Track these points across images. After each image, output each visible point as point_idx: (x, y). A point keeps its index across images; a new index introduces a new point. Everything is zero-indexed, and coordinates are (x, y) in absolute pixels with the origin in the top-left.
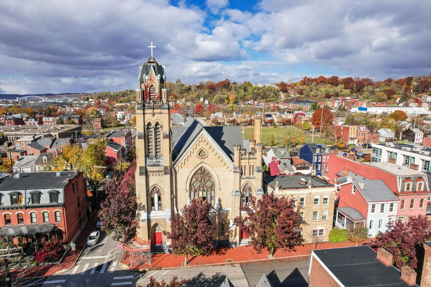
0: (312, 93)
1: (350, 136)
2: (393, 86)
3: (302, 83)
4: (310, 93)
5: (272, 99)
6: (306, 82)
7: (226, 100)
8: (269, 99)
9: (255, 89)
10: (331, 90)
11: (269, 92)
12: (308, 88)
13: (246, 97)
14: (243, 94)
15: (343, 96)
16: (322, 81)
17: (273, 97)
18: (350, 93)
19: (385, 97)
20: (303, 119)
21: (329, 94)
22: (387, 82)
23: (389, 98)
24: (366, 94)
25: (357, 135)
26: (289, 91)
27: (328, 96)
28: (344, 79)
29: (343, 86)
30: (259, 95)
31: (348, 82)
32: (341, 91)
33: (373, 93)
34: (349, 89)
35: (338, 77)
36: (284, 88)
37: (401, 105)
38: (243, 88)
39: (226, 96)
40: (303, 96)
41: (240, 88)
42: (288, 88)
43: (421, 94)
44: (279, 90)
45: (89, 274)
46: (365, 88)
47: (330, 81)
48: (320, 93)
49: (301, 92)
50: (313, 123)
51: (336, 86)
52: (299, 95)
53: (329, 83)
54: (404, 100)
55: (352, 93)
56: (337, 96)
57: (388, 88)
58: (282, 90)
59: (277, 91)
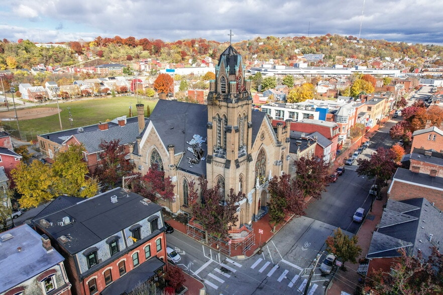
0: (113, 55)
2: (183, 48)
3: (96, 43)
4: (111, 55)
5: (68, 63)
6: (98, 42)
8: (64, 63)
9: (42, 50)
10: (131, 51)
12: (107, 49)
13: (32, 60)
14: (26, 56)
15: (144, 57)
16: (118, 41)
17: (68, 60)
18: (149, 54)
19: (180, 58)
20: (143, 86)
21: (130, 56)
22: (178, 44)
23: (183, 59)
24: (164, 55)
26: (85, 52)
27: (130, 58)
28: (141, 40)
29: (141, 47)
31: (145, 43)
33: (169, 54)
34: (148, 50)
35: (134, 38)
37: (194, 65)
40: (103, 58)
41: (19, 48)
42: (83, 49)
43: (204, 56)
44: (74, 52)
45: (229, 279)
46: (162, 50)
47: (127, 42)
48: (120, 55)
49: (101, 54)
50: (155, 89)
51: (134, 47)
52: (98, 58)
53: (126, 44)
54: (194, 61)
55: (151, 54)
56: (138, 57)
57: (180, 50)
58: (77, 52)
59: (72, 53)
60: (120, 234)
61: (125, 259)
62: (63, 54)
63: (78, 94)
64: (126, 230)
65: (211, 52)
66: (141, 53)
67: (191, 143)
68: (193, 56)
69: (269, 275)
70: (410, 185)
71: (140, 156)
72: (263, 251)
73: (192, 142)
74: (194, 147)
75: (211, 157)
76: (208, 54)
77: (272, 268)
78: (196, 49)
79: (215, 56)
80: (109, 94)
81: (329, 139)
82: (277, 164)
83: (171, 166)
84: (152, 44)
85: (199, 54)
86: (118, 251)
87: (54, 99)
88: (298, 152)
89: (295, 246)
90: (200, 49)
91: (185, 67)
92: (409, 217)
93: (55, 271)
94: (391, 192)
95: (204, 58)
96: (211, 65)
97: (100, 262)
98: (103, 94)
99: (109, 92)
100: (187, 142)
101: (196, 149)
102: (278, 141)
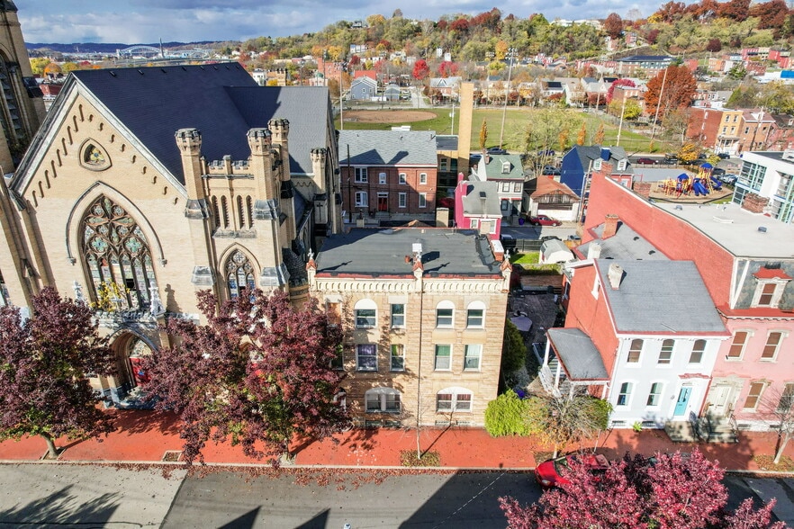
0: (678, 40)
1: (720, 134)
3: (660, 16)
4: (674, 39)
5: (586, 53)
7: (488, 54)
8: (578, 53)
9: (552, 29)
10: (726, 32)
11: (582, 35)
12: (672, 27)
13: (531, 47)
14: (525, 40)
15: (754, 45)
17: (588, 48)
18: (771, 37)
20: (626, 94)
21: (718, 40)
25: (740, 131)
27: (715, 46)
28: (766, 4)
29: (756, 20)
30: (559, 42)
31: (771, 12)
32: (750, 34)
34: (772, 27)
36: (616, 28)
38: (527, 27)
39: (488, 45)
40: (655, 46)
41: (520, 27)
42: (627, 28)
44: (605, 33)
49: (654, 38)
52: (646, 45)
53: (724, 15)
55: (777, 38)
56: (738, 44)
58: (610, 34)
59: (601, 36)
81: (721, 311)
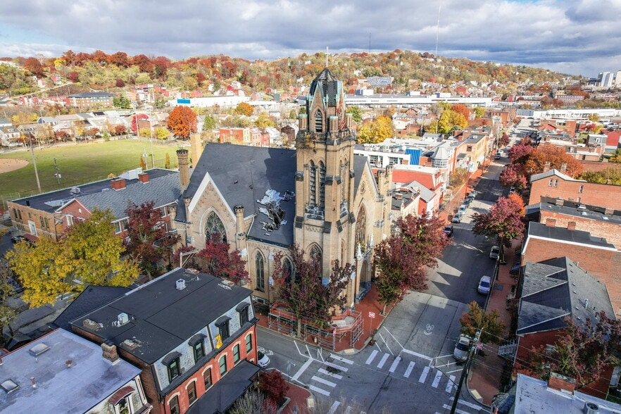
0: (93, 79)
2: (199, 69)
3: (65, 61)
4: (90, 79)
6: (69, 59)
8: (14, 90)
10: (121, 74)
12: (85, 70)
15: (142, 82)
16: (101, 58)
17: (21, 86)
18: (149, 78)
19: (195, 83)
21: (120, 80)
22: (191, 64)
23: (200, 85)
24: (172, 80)
26: (47, 74)
27: (120, 84)
28: (136, 58)
29: (137, 68)
31: (142, 62)
33: (179, 77)
34: (147, 72)
35: (125, 55)
37: (216, 93)
40: (78, 83)
42: (45, 69)
43: (230, 80)
44: (29, 73)
45: (341, 380)
46: (169, 72)
47: (115, 60)
48: (106, 78)
49: (74, 78)
50: (169, 128)
51: (126, 67)
52: (70, 83)
53: (114, 63)
54: (217, 87)
55: (152, 78)
56: (133, 82)
57: (195, 72)
58: (34, 73)
59: (27, 75)
60: (204, 331)
61: (211, 366)
62: (11, 76)
63: (51, 138)
64: (212, 325)
65: (240, 74)
66: (137, 76)
67: (263, 202)
68: (214, 80)
69: (392, 370)
70: (548, 242)
71: (190, 223)
72: (375, 341)
73: (265, 201)
74: (269, 206)
75: (301, 220)
76: (235, 78)
77: (393, 361)
78: (217, 70)
79: (245, 80)
80: (98, 137)
81: (431, 189)
82: (378, 225)
83: (240, 235)
84: (152, 62)
85: (222, 77)
86: (204, 355)
87: (11, 145)
88: (402, 208)
89: (415, 331)
90: (224, 71)
91: (203, 97)
92: (556, 281)
93: (130, 389)
94: (526, 252)
95: (230, 82)
96: (241, 93)
97: (183, 373)
98: (90, 138)
99: (98, 134)
100: (258, 201)
101: (272, 210)
102: (379, 194)
